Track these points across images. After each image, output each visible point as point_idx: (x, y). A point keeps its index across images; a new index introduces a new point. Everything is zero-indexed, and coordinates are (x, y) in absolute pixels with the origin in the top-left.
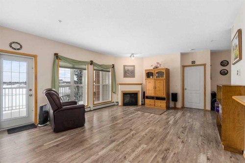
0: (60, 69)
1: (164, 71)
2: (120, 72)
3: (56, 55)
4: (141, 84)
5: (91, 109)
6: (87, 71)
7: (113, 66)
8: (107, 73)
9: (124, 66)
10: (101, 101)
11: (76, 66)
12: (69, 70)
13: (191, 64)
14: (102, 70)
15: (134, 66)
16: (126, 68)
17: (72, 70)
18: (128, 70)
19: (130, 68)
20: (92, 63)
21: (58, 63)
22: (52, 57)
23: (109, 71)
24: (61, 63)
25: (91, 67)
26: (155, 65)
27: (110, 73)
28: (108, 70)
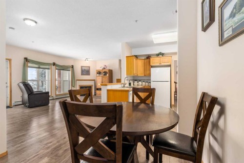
0: (29, 68)
1: (108, 71)
2: (78, 71)
3: (26, 59)
4: (94, 80)
5: (54, 98)
6: (50, 70)
7: (73, 67)
8: (68, 71)
9: (82, 67)
10: (62, 93)
11: (41, 67)
12: (35, 69)
14: (63, 70)
15: (89, 67)
16: (83, 68)
17: (38, 69)
18: (85, 70)
19: (86, 68)
20: (54, 64)
21: (27, 65)
22: (22, 61)
23: (69, 71)
24: (30, 65)
25: (54, 67)
26: (103, 67)
27: (70, 72)
28: (68, 69)
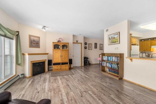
7: (18, 33)
9: (30, 36)
13: (76, 42)
15: (39, 38)
16: (32, 38)
18: (34, 41)
23: (12, 39)
